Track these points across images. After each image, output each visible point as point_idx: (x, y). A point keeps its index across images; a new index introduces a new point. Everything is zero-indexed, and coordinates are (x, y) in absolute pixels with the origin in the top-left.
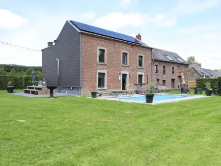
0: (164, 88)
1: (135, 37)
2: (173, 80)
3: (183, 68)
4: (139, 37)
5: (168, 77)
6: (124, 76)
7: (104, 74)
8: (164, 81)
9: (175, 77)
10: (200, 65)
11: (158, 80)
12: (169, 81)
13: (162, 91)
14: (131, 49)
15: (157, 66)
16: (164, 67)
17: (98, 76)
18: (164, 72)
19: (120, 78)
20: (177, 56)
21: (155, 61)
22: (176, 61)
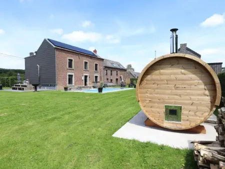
0: (111, 84)
1: (92, 51)
2: (117, 79)
3: (123, 72)
4: (95, 51)
5: (114, 77)
6: (86, 77)
7: (72, 76)
8: (111, 80)
9: (118, 77)
10: (134, 70)
11: (108, 79)
12: (114, 80)
13: (110, 86)
14: (90, 60)
15: (107, 70)
16: (111, 71)
17: (68, 77)
18: (111, 74)
19: (83, 78)
20: (119, 65)
21: (106, 67)
22: (119, 67)
